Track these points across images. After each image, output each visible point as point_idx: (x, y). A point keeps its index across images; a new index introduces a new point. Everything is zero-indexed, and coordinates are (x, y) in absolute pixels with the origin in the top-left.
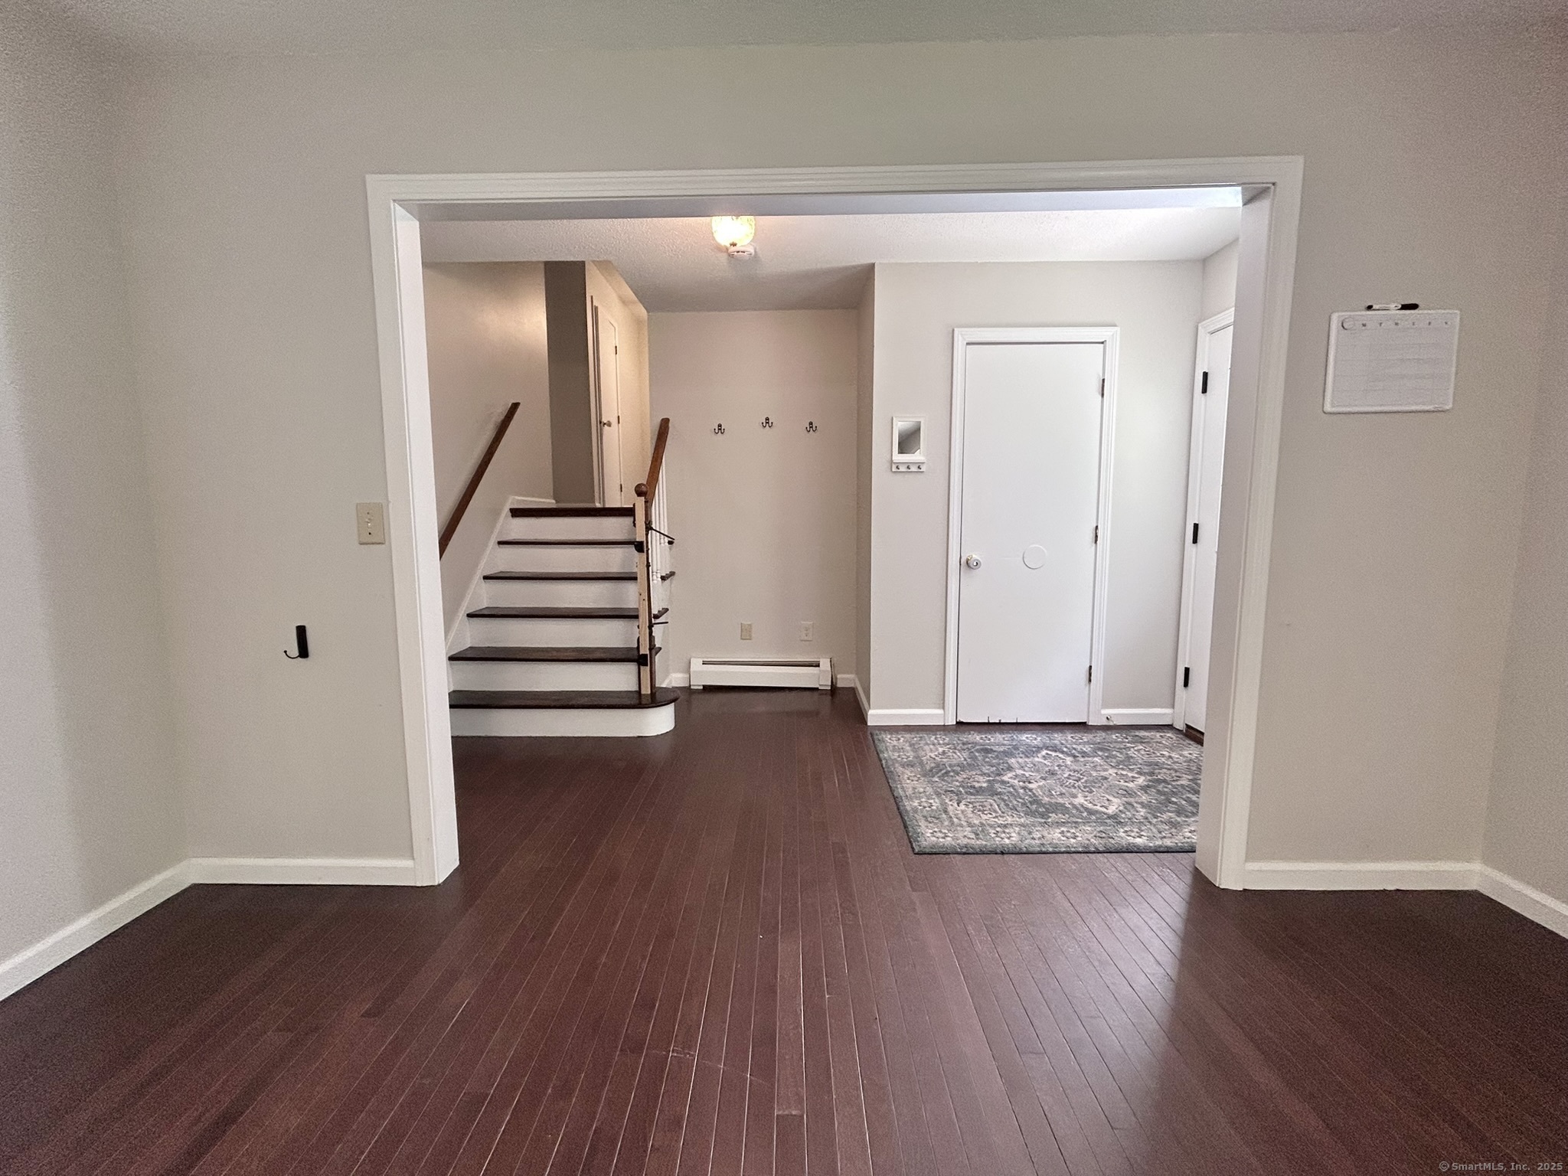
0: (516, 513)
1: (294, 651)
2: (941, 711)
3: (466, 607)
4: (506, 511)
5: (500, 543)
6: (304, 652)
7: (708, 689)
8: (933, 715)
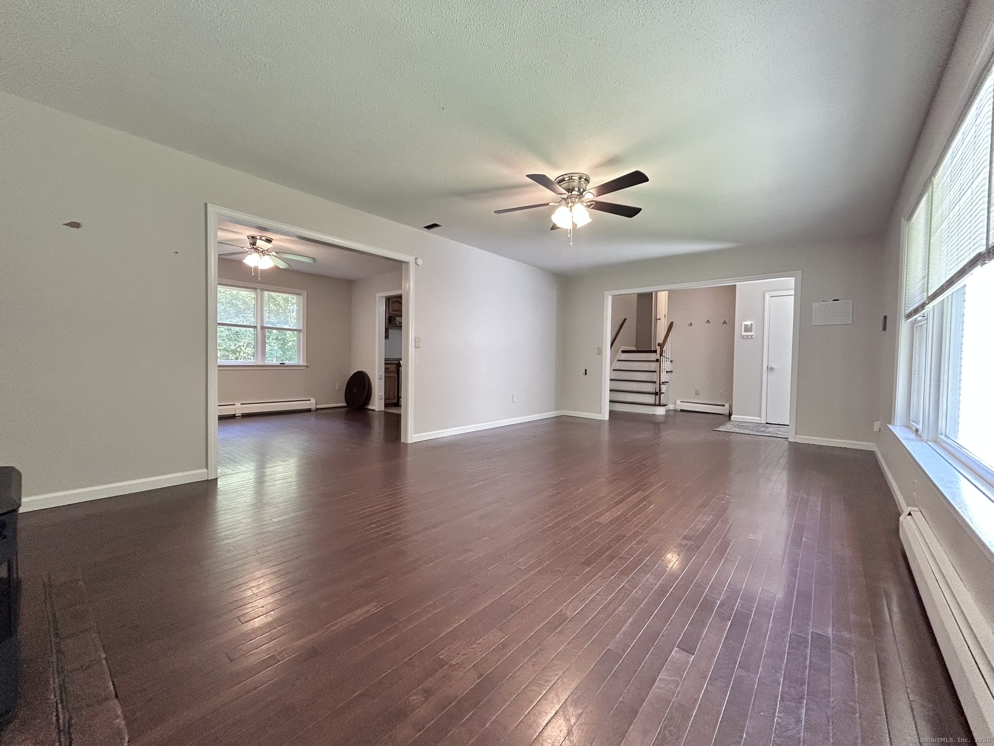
0: (623, 352)
1: (584, 373)
2: (760, 418)
3: (613, 368)
4: (620, 351)
5: (618, 360)
6: (586, 374)
7: (682, 411)
8: (756, 420)
